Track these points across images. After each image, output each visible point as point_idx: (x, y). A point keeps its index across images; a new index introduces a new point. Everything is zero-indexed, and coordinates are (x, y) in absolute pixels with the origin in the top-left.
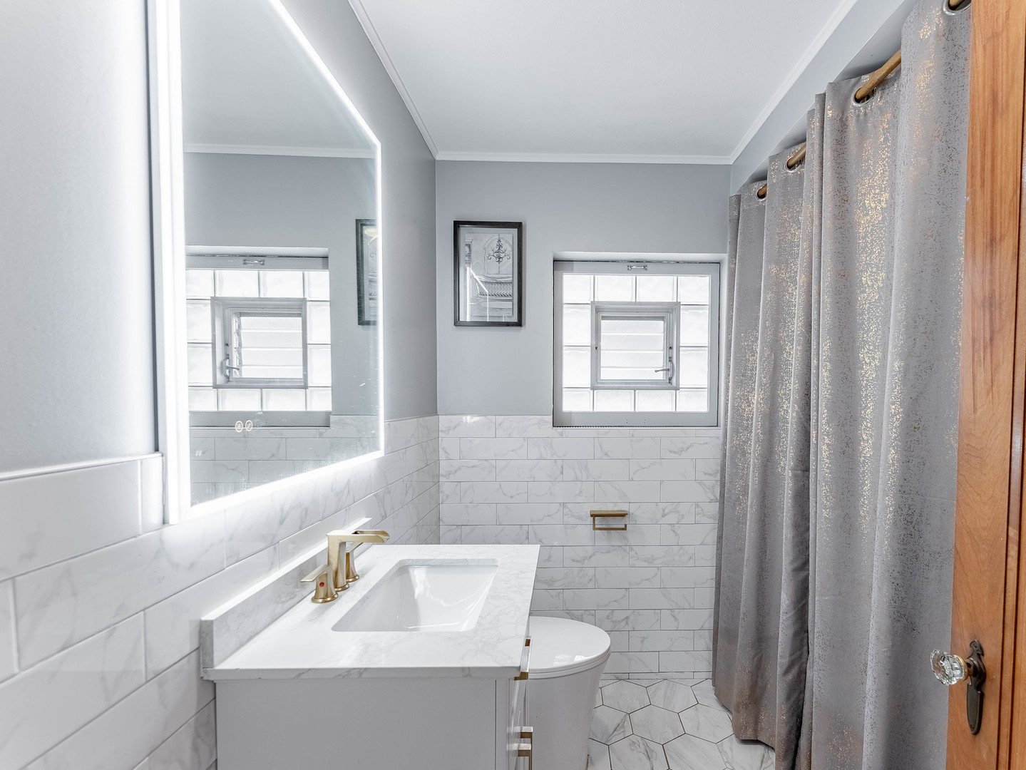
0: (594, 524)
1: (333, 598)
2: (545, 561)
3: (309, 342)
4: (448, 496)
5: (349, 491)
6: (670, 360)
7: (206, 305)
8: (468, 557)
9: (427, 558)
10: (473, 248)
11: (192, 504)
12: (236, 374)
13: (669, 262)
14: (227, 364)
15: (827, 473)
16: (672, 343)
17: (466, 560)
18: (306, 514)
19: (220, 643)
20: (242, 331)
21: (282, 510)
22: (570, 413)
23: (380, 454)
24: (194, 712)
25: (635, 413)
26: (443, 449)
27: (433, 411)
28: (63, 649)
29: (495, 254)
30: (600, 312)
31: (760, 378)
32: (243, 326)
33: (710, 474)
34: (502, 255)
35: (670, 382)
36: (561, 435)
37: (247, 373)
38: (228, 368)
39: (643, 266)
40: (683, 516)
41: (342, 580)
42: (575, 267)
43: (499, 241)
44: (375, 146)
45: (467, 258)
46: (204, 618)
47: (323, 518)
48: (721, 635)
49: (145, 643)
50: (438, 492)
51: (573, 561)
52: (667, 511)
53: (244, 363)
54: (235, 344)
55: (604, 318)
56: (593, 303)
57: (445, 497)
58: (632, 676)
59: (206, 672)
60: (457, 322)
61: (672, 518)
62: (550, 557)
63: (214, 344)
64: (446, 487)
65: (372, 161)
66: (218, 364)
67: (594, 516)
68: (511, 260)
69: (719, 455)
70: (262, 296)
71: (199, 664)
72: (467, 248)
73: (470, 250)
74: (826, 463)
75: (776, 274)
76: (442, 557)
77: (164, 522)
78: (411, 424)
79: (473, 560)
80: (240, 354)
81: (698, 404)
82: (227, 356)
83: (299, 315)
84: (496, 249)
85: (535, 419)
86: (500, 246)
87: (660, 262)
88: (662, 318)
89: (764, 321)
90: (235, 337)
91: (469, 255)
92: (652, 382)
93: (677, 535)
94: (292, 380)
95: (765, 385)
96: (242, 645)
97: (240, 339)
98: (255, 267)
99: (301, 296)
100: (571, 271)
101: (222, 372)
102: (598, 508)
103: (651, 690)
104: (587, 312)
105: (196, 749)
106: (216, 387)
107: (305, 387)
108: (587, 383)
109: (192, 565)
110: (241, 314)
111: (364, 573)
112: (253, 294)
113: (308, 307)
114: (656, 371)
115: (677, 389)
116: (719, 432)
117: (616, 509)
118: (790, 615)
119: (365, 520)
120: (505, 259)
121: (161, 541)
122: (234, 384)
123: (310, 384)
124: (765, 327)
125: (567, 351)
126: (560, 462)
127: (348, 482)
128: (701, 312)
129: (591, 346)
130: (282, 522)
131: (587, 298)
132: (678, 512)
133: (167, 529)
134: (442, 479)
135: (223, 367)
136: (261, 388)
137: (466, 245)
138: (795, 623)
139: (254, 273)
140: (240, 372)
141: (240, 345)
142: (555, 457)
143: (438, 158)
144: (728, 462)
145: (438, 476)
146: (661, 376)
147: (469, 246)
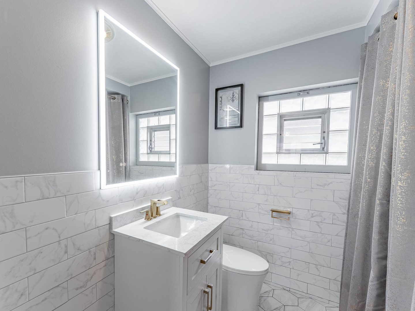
0: (272, 215)
1: (150, 220)
2: (250, 227)
3: (171, 138)
4: (211, 195)
5: (163, 187)
6: (324, 138)
7: (145, 129)
8: (198, 216)
9: (185, 213)
10: (223, 99)
11: (107, 185)
12: (153, 150)
13: (323, 88)
14: (151, 147)
15: (398, 203)
16: (325, 130)
17: (197, 217)
18: (146, 193)
19: (114, 224)
20: (155, 136)
21: (137, 190)
22: (265, 164)
23: (177, 176)
24: (108, 240)
25: (300, 165)
26: (210, 177)
27: (207, 162)
28: (76, 214)
29: (231, 99)
30: (282, 118)
31: (369, 146)
32: (155, 135)
33: (343, 199)
34: (234, 99)
35: (324, 150)
36: (259, 174)
37: (156, 149)
38: (151, 148)
39: (307, 92)
40: (325, 219)
41: (154, 214)
42: (269, 99)
43: (233, 93)
44: (177, 70)
45: (220, 103)
46: (111, 216)
47: (152, 195)
48: (344, 286)
49: (95, 218)
50: (208, 193)
51: (263, 230)
52: (314, 215)
53: (155, 146)
54: (153, 140)
55: (285, 120)
56: (278, 114)
57: (210, 195)
58: (291, 290)
59: (111, 231)
60: (216, 128)
61: (318, 219)
62: (252, 226)
63: (147, 141)
64: (211, 191)
65: (176, 76)
66: (148, 147)
67: (273, 211)
68: (238, 100)
69: (349, 189)
70: (159, 125)
71: (110, 228)
72: (220, 99)
73: (222, 99)
74: (399, 197)
75: (383, 85)
76: (190, 214)
77: (100, 188)
78: (193, 167)
79: (200, 217)
80: (154, 143)
81: (342, 161)
82: (151, 144)
83: (169, 130)
84: (232, 97)
85: (247, 166)
86: (233, 95)
87: (318, 89)
88: (320, 117)
89: (374, 113)
90: (153, 138)
91: (221, 101)
92: (313, 150)
93: (320, 228)
94: (166, 151)
95: (372, 151)
96: (121, 226)
97: (154, 138)
98: (157, 116)
99: (169, 123)
100: (268, 101)
101: (149, 149)
102: (275, 208)
103: (300, 300)
104: (276, 119)
105: (108, 250)
106: (148, 154)
107: (170, 154)
108: (275, 150)
109: (108, 201)
110: (155, 131)
111: (163, 214)
112: (157, 124)
113: (171, 127)
114: (314, 144)
115: (327, 153)
116: (349, 176)
117: (285, 210)
118: (374, 283)
119: (170, 198)
120: (235, 100)
121: (100, 193)
122: (153, 153)
123: (171, 153)
124: (374, 117)
125: (265, 137)
126: (257, 186)
127: (163, 184)
128: (344, 111)
129: (277, 134)
130: (137, 193)
131: (276, 112)
132: (321, 216)
133: (101, 191)
134: (209, 188)
135: (150, 148)
136: (159, 154)
137: (220, 97)
138: (377, 289)
139: (157, 117)
140: (154, 149)
141: (154, 140)
142: (255, 183)
143: (211, 66)
144: (352, 193)
145: (208, 187)
146: (318, 147)
147: (221, 98)
